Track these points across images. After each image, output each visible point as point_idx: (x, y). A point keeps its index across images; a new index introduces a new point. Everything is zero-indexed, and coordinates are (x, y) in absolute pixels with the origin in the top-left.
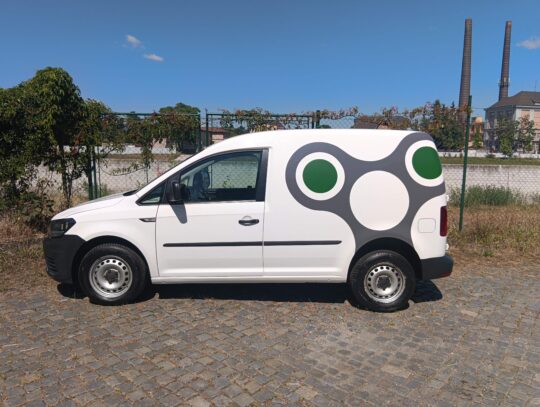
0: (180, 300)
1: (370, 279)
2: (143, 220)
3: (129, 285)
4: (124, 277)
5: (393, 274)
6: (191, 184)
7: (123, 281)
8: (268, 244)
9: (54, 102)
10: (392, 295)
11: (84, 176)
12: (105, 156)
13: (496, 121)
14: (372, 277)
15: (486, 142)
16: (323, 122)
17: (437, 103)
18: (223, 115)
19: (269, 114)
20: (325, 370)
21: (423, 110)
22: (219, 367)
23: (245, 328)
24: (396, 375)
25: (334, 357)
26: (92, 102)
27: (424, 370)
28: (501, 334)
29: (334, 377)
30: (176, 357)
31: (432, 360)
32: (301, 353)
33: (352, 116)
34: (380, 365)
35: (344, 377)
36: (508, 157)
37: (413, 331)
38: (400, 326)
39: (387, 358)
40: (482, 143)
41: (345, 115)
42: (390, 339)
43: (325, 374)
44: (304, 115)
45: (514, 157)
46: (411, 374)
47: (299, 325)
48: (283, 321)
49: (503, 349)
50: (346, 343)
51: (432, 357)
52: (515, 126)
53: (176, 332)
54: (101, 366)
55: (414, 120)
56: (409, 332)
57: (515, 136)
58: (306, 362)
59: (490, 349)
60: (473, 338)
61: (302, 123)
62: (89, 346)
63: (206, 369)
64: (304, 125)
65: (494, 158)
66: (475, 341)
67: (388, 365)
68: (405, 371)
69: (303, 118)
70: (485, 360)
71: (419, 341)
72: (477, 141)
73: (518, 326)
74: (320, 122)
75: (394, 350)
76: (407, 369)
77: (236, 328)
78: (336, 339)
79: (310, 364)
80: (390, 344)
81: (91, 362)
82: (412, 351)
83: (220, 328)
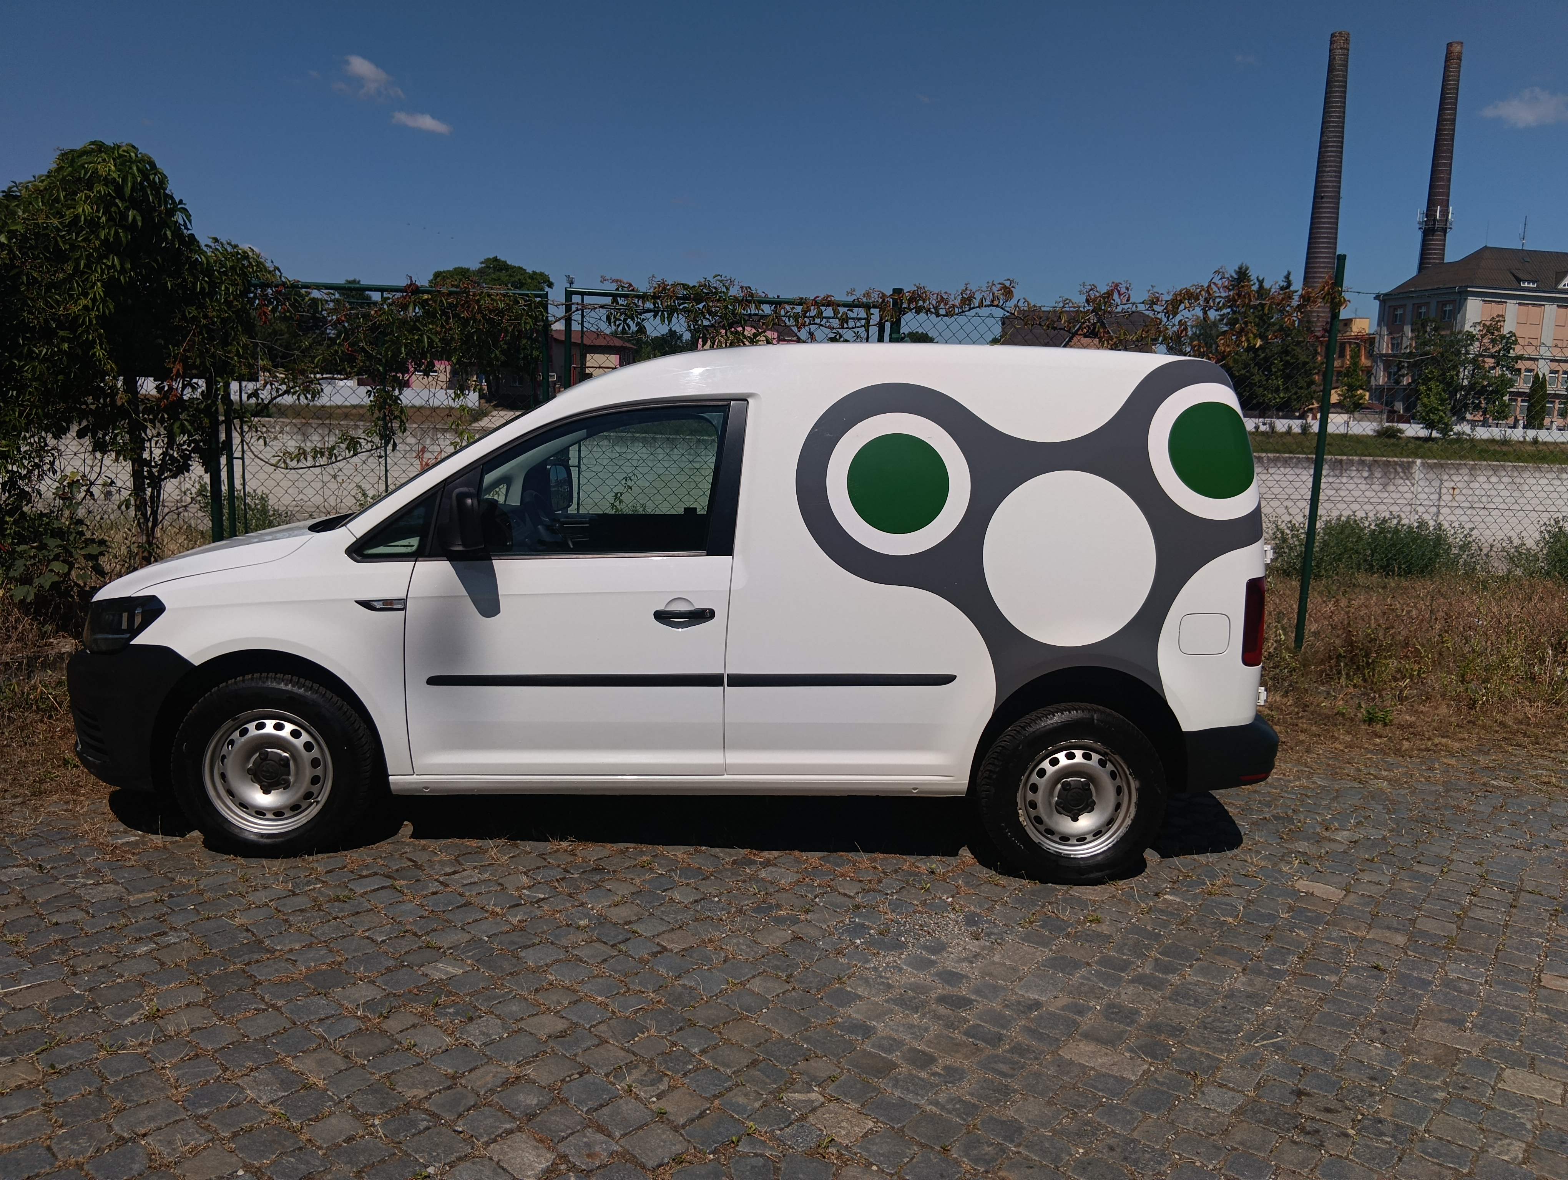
0: (474, 843)
1: (1034, 788)
2: (366, 604)
3: (323, 798)
4: (308, 772)
5: (1103, 775)
6: (515, 500)
7: (304, 785)
8: (738, 681)
9: (109, 247)
10: (1097, 833)
11: (197, 470)
12: (263, 410)
13: (1408, 330)
14: (1042, 782)
15: (1378, 393)
16: (910, 322)
17: (1242, 275)
18: (615, 296)
19: (752, 295)
20: (897, 1056)
21: (1203, 293)
22: (584, 1046)
23: (664, 929)
24: (1104, 1070)
25: (924, 1015)
26: (226, 250)
27: (1184, 1056)
28: (1409, 953)
29: (923, 1075)
30: (456, 1013)
31: (1208, 1026)
32: (828, 1003)
33: (997, 306)
34: (1057, 1040)
35: (953, 1074)
36: (1438, 435)
37: (1155, 941)
38: (1119, 925)
39: (1079, 1019)
40: (1367, 394)
41: (977, 305)
42: (1088, 964)
43: (896, 1066)
44: (856, 302)
45: (1454, 437)
46: (1149, 1069)
47: (825, 921)
48: (779, 906)
49: (1414, 996)
50: (961, 974)
51: (1210, 1020)
52: (1462, 346)
53: (458, 940)
54: (230, 1040)
55: (1177, 323)
56: (1144, 944)
57: (1461, 376)
58: (841, 1031)
59: (1378, 997)
60: (1330, 962)
61: (851, 323)
62: (198, 979)
63: (545, 1052)
64: (856, 330)
65: (1400, 438)
66: (1336, 972)
67: (1080, 1040)
68: (1132, 1058)
69: (851, 311)
70: (1363, 1027)
71: (1174, 971)
72: (1352, 388)
73: (1459, 928)
74: (903, 323)
75: (1099, 998)
76: (1136, 1053)
77: (639, 928)
78: (933, 963)
79: (853, 1037)
80: (1088, 979)
81: (199, 1029)
82: (1152, 999)
83: (592, 928)
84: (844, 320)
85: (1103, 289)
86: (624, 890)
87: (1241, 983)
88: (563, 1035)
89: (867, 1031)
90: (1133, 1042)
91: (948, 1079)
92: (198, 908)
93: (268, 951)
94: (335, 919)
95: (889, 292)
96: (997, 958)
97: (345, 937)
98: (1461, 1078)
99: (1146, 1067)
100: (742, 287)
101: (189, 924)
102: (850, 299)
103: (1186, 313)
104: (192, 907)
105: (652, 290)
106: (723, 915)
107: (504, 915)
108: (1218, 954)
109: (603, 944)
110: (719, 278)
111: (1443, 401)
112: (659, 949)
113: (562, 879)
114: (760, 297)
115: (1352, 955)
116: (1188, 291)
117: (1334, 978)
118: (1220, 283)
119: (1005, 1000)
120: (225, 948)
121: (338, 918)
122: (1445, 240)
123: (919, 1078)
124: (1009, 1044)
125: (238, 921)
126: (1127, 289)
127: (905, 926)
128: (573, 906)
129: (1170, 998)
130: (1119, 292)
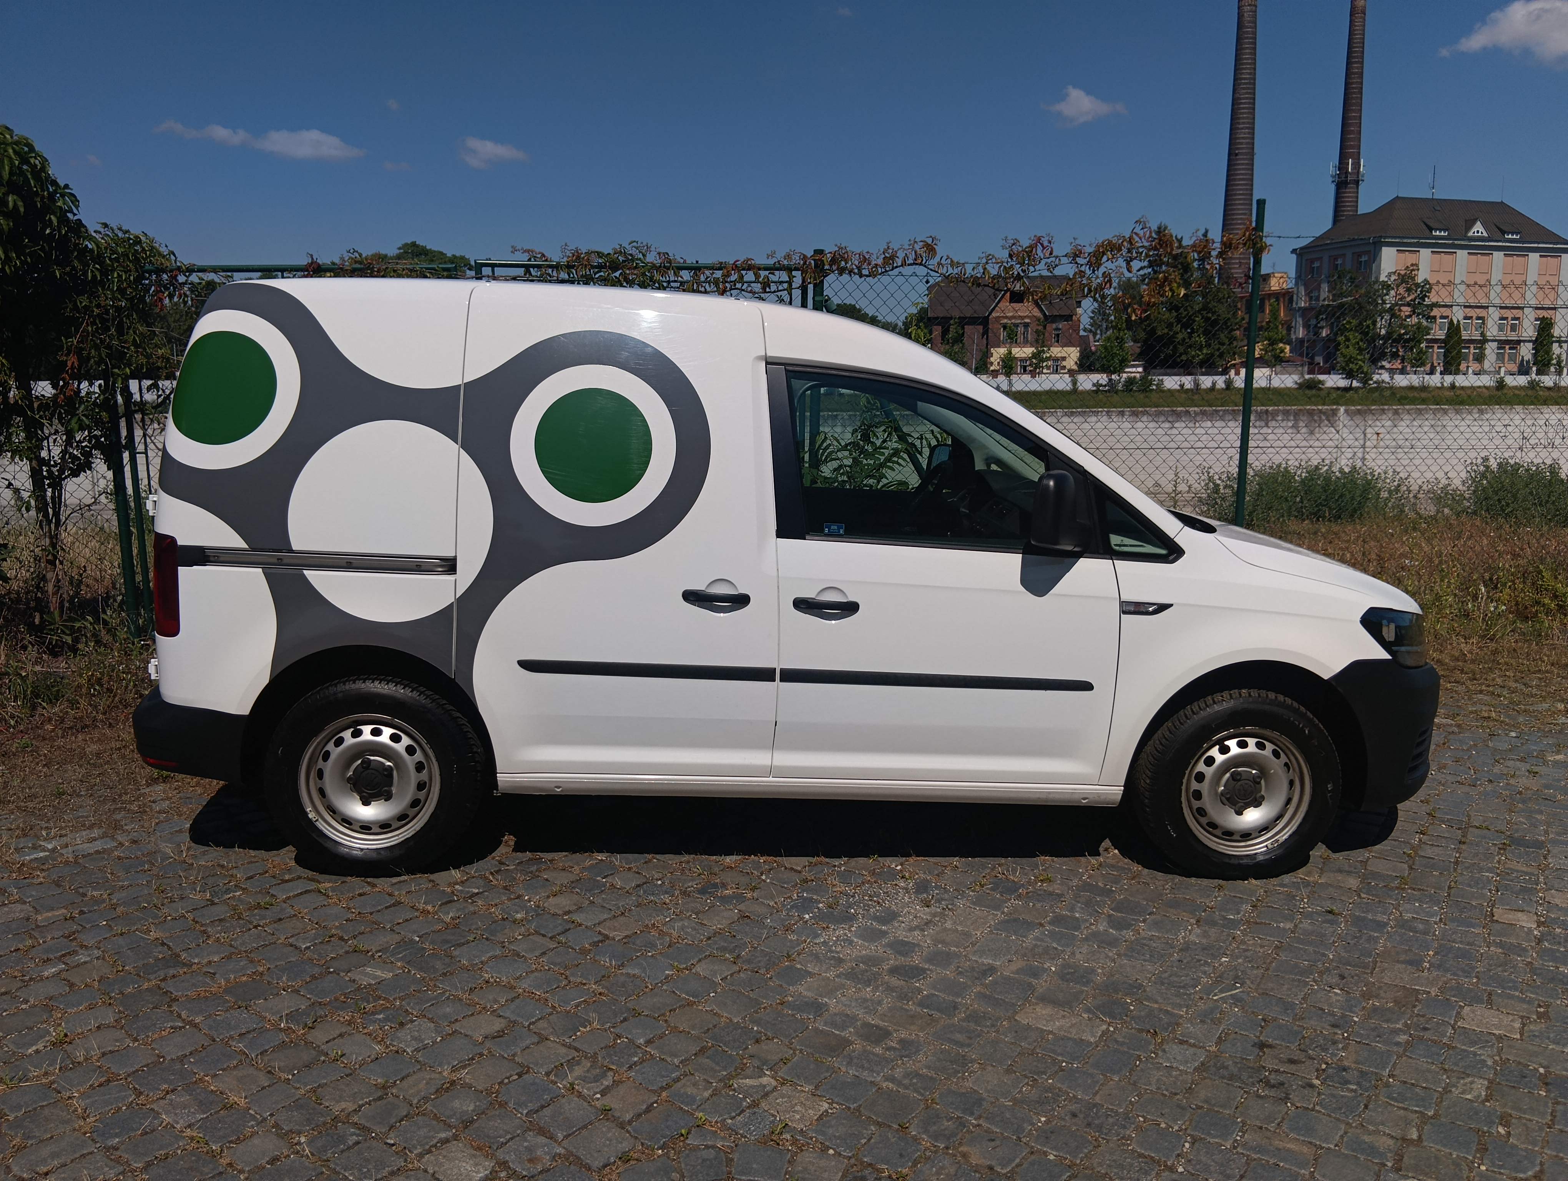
11: (99, 467)
15: (1299, 346)
16: (833, 286)
19: (670, 262)
20: (850, 1032)
21: (1125, 244)
22: (524, 1045)
23: (606, 916)
24: (1062, 1033)
25: (876, 989)
26: (117, 235)
27: (1143, 1013)
28: (1363, 895)
29: (878, 1050)
30: (386, 1019)
31: (1166, 981)
32: (778, 983)
33: (921, 264)
34: (1014, 1005)
35: (907, 1047)
36: (1358, 385)
37: (1107, 897)
38: (1071, 884)
39: (1034, 981)
40: (1288, 347)
41: (900, 264)
42: (1041, 925)
43: (849, 1043)
44: (777, 265)
45: (1375, 385)
46: (1108, 1029)
47: (772, 897)
48: (724, 886)
49: (1370, 939)
50: (913, 944)
51: (1166, 975)
52: (1379, 296)
53: (388, 942)
54: (144, 1063)
55: (1100, 275)
56: (1097, 901)
57: (1379, 325)
58: (792, 1010)
59: (1334, 942)
60: (1284, 909)
61: (773, 287)
62: (110, 998)
63: (481, 1055)
64: (779, 294)
65: (1320, 389)
66: (1291, 919)
67: (1037, 1004)
68: (1090, 1019)
69: (773, 274)
70: (1321, 973)
71: (1128, 926)
72: (1273, 342)
73: (1411, 868)
74: (826, 285)
75: (1054, 959)
76: (1094, 1013)
77: (578, 918)
78: (884, 934)
79: (805, 1016)
80: (1042, 940)
81: (111, 1052)
82: (1107, 956)
83: (530, 921)
84: (766, 285)
85: (1025, 243)
86: (563, 879)
87: (1195, 936)
88: (500, 1034)
89: (818, 1008)
90: (1089, 1002)
91: (904, 1053)
92: (110, 923)
93: (185, 965)
94: (255, 927)
95: (809, 253)
96: (948, 925)
97: (267, 945)
98: (1421, 1019)
99: (1104, 1027)
100: (659, 254)
101: (100, 942)
102: (771, 262)
103: (1109, 265)
104: (105, 923)
105: (565, 259)
106: (667, 898)
107: (436, 913)
108: (1171, 907)
109: (541, 937)
110: (635, 244)
111: (1360, 350)
112: (600, 938)
113: (497, 872)
114: (679, 263)
115: (1306, 900)
116: (1110, 242)
117: (1289, 925)
118: (1141, 233)
119: (959, 967)
120: (140, 964)
121: (259, 926)
122: (1357, 193)
123: (874, 1054)
124: (965, 1012)
125: (153, 935)
126: (1050, 242)
127: (853, 896)
128: (510, 899)
129: (1126, 955)
130: (1042, 245)
